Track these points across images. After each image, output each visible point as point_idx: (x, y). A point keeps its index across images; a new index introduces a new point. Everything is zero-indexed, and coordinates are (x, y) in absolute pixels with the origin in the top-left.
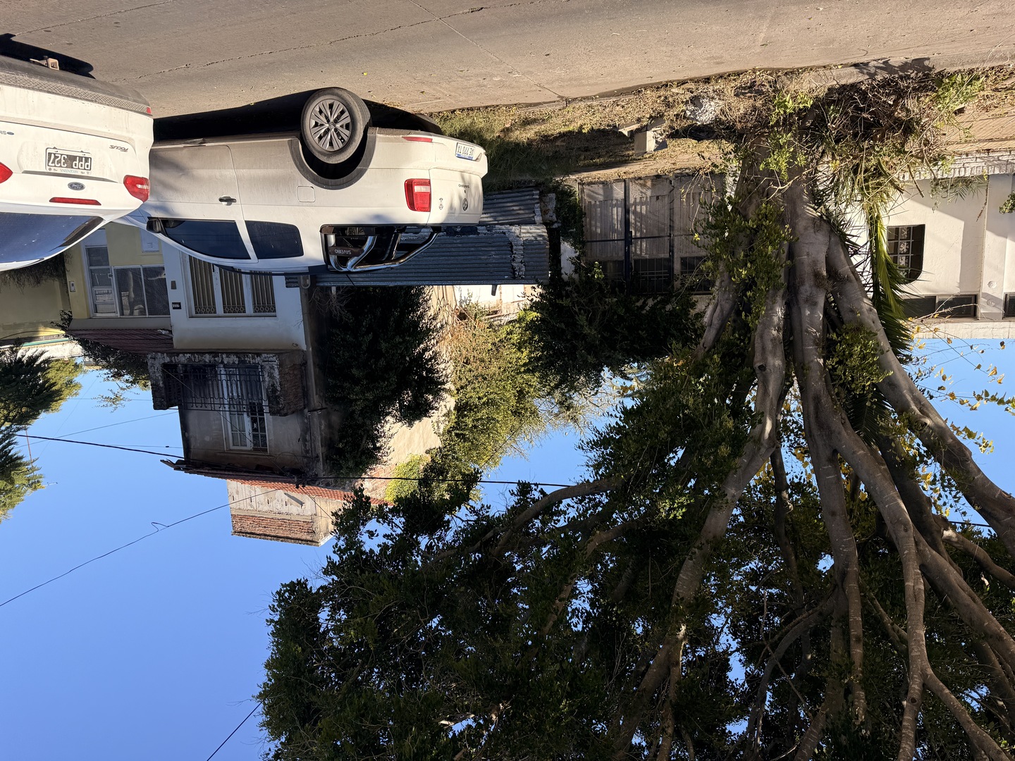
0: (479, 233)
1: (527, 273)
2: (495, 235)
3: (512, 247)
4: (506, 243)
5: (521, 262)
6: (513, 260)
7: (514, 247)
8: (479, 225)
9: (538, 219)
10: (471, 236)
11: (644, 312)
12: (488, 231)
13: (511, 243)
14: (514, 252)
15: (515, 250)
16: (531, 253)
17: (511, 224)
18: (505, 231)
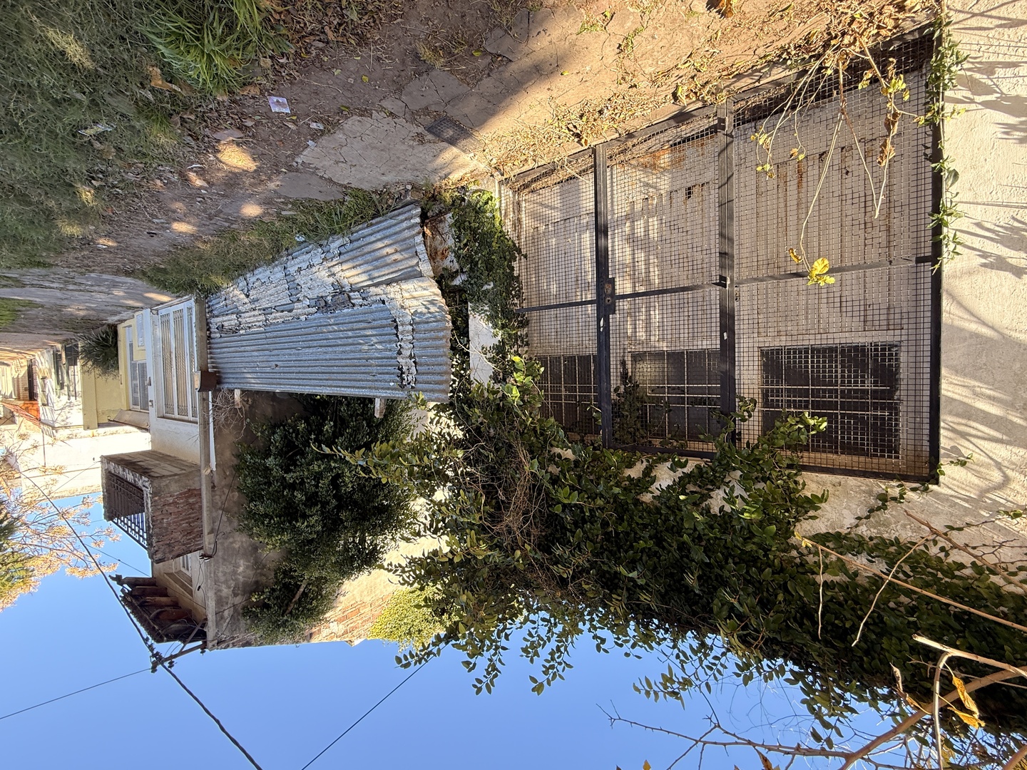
0: (354, 305)
1: (420, 378)
2: (373, 306)
3: (396, 327)
4: (389, 321)
5: (411, 357)
6: (399, 353)
7: (400, 328)
8: (352, 290)
9: (426, 268)
10: (345, 311)
11: (647, 498)
12: (363, 299)
13: (395, 321)
14: (400, 337)
15: (402, 334)
16: (425, 339)
17: (388, 283)
18: (383, 297)
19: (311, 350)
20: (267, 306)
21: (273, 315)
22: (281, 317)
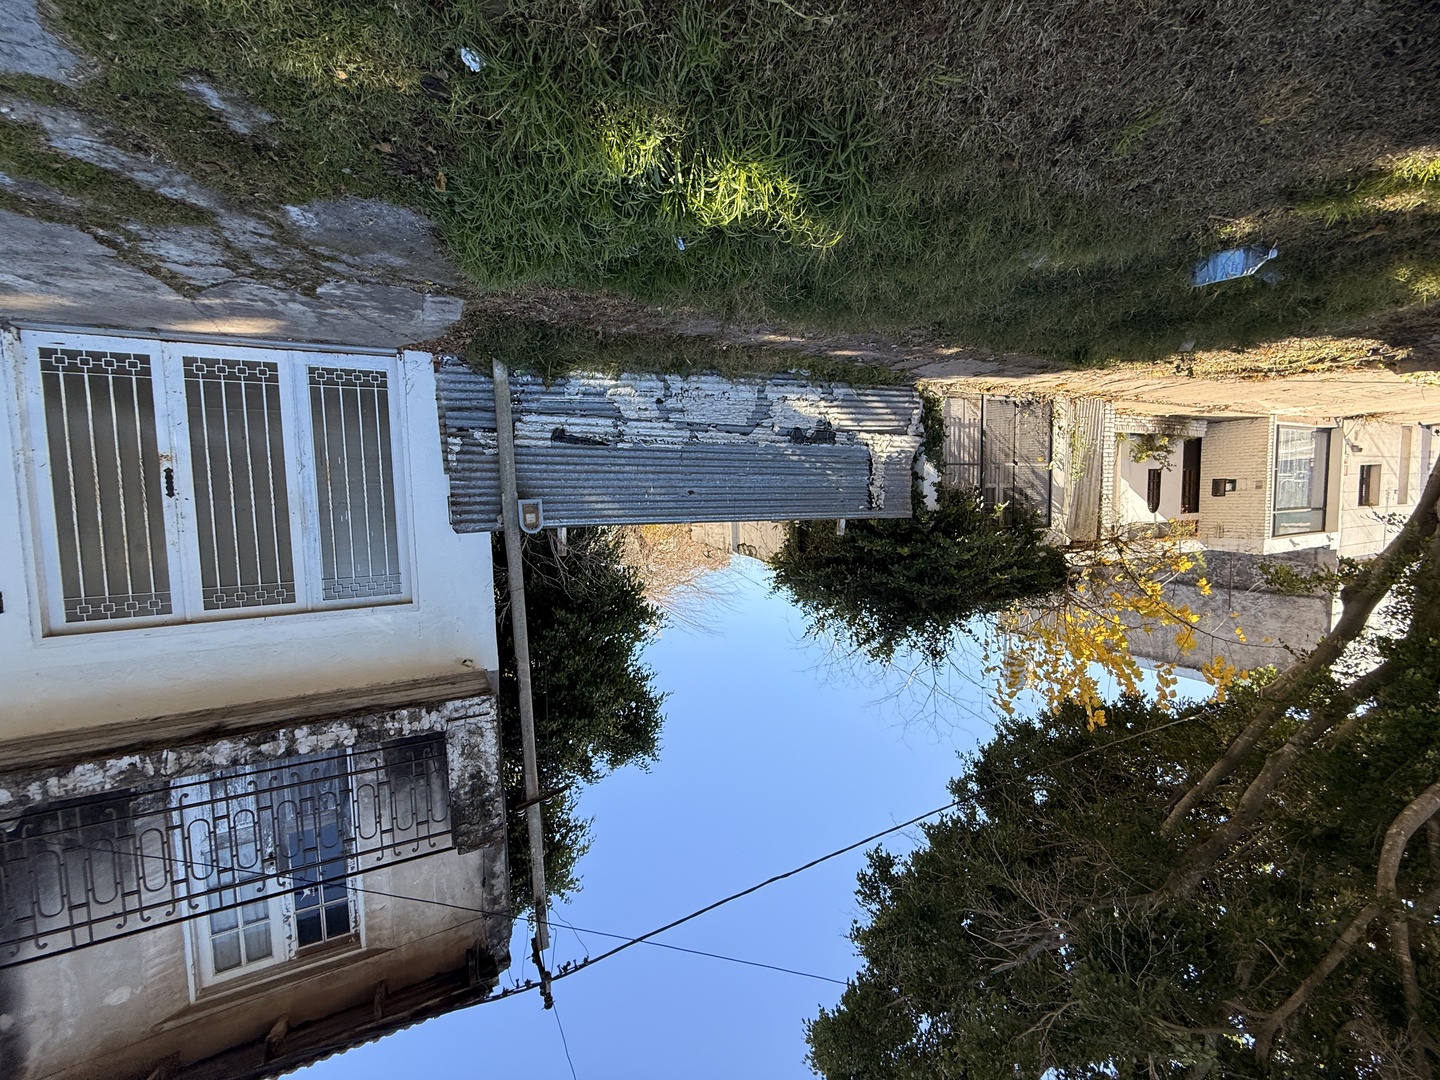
0: (835, 442)
2: (854, 446)
4: (864, 459)
5: (881, 487)
7: (874, 466)
8: (838, 431)
10: (825, 445)
12: (848, 439)
13: (871, 460)
15: (875, 470)
16: (892, 475)
17: (881, 433)
18: (870, 442)
19: (761, 477)
20: (697, 421)
21: (710, 433)
22: (723, 438)
